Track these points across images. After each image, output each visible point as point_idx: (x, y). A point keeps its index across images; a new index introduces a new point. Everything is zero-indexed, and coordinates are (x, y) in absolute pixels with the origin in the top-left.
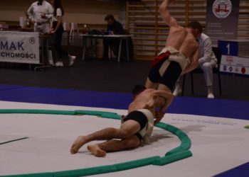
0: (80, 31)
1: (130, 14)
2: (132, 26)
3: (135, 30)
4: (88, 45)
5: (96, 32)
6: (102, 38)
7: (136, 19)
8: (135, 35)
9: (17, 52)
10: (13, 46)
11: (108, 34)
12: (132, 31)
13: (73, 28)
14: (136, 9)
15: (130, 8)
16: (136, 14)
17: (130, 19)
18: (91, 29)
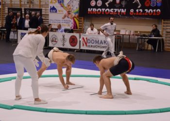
0: (136, 35)
1: (164, 26)
2: (164, 32)
3: (166, 35)
4: (140, 42)
5: (144, 36)
6: (148, 38)
7: (167, 29)
8: (166, 38)
9: (103, 45)
10: (101, 42)
11: (151, 37)
12: (164, 35)
13: (132, 33)
14: (167, 23)
15: (164, 23)
16: (167, 26)
17: (163, 29)
18: (142, 34)
